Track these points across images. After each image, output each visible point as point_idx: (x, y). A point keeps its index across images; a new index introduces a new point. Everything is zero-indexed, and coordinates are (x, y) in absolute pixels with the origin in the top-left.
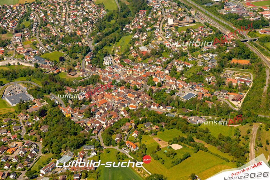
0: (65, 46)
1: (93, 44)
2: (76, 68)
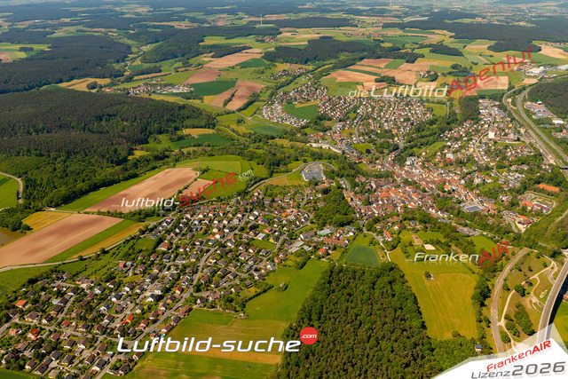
0: (376, 140)
1: (404, 144)
2: (378, 161)
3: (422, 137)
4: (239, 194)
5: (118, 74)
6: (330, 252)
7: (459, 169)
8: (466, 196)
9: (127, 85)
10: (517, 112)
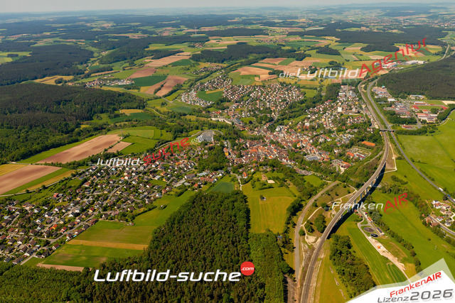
2: (256, 129)
3: (292, 112)
4: (148, 151)
5: (81, 72)
6: (202, 186)
7: (311, 132)
8: (310, 150)
9: (84, 80)
10: (365, 94)
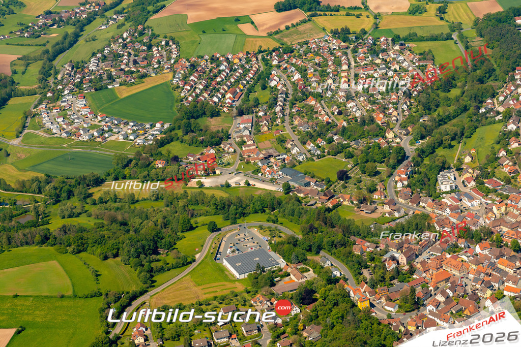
0: (348, 146)
1: (412, 144)
2: (376, 196)
